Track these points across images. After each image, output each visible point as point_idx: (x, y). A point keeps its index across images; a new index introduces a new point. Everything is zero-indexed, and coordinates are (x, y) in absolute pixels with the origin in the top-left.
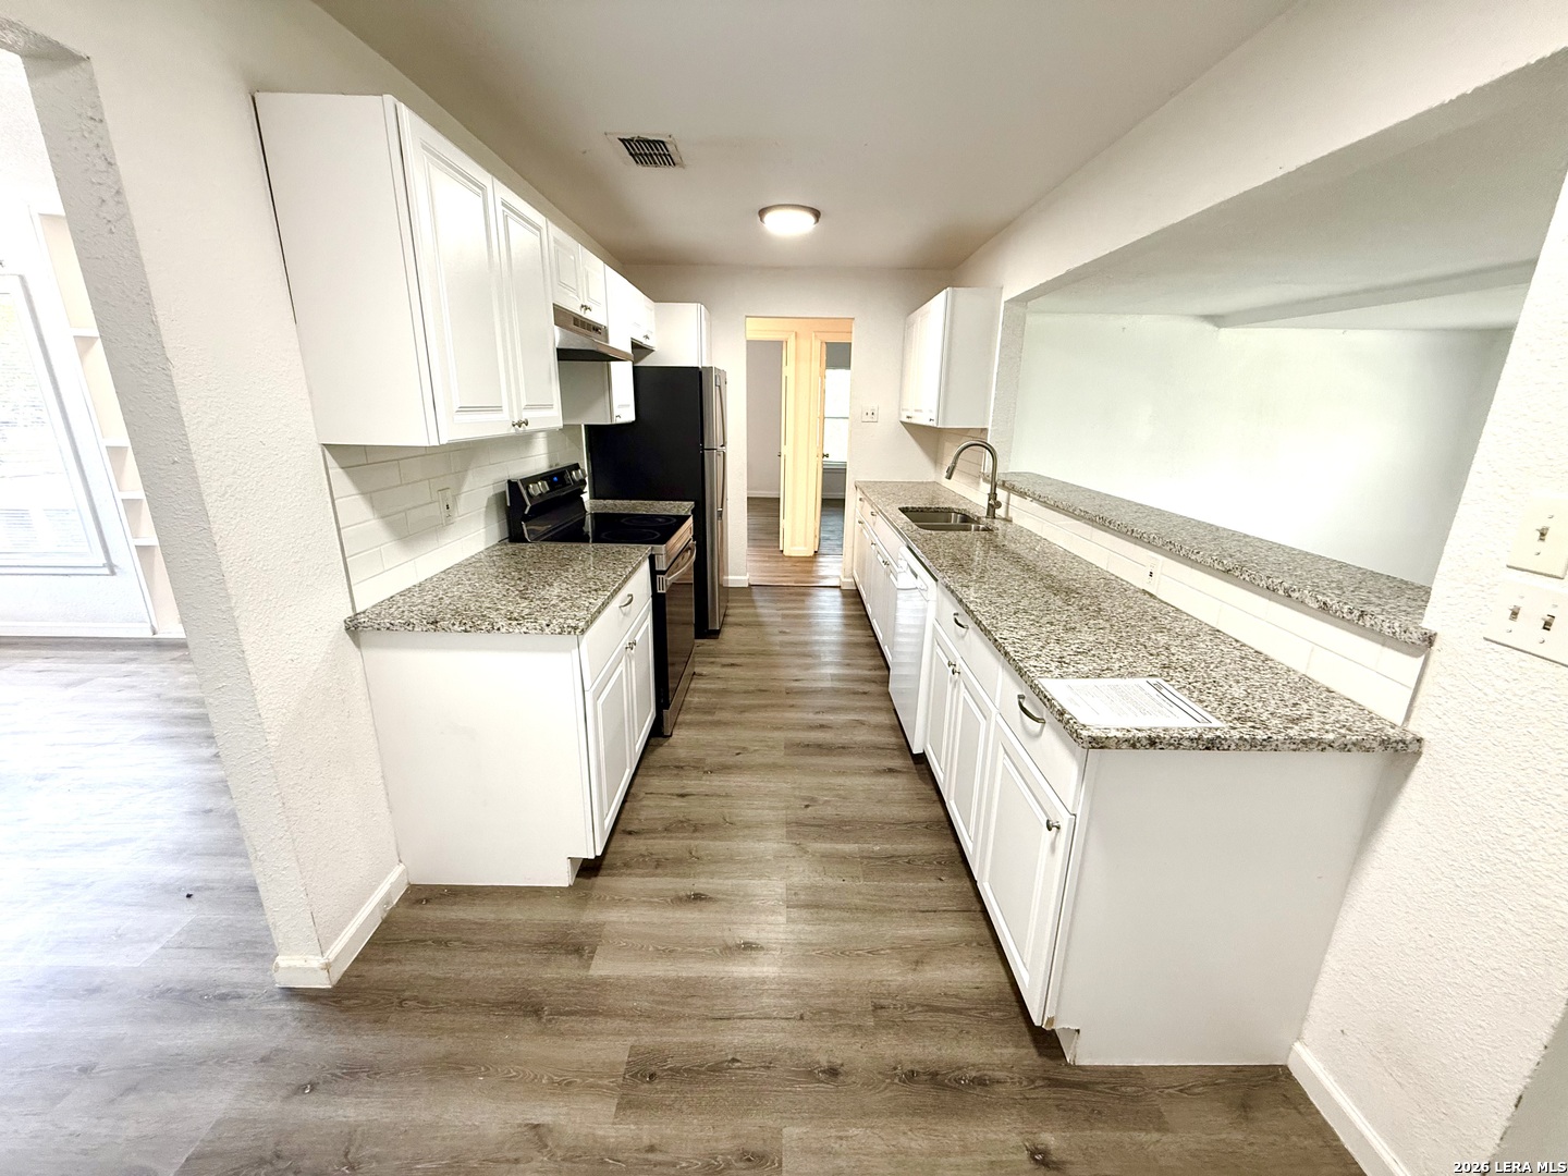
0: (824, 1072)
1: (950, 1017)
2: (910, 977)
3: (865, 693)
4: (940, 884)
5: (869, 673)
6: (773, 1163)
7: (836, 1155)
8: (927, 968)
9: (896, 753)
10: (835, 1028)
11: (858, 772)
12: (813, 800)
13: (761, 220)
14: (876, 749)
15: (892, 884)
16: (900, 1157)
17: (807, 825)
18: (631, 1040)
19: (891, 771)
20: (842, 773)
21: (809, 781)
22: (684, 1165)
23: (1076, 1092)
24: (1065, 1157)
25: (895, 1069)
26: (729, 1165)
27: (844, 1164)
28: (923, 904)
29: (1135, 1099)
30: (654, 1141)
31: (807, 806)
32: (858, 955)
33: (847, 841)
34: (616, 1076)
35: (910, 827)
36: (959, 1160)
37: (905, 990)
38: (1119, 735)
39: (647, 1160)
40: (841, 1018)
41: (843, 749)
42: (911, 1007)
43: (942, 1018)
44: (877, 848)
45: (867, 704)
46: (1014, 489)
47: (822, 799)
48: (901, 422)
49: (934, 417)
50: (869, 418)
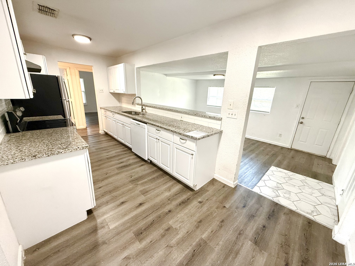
0: (168, 212)
1: (179, 194)
2: (170, 193)
3: (125, 154)
4: (164, 178)
5: (123, 150)
6: (171, 228)
7: (178, 220)
8: (171, 190)
9: (141, 161)
10: (165, 206)
11: (136, 168)
12: (131, 176)
13: (74, 38)
15: (157, 182)
16: (186, 214)
17: (134, 180)
18: (132, 231)
19: (142, 165)
20: (133, 169)
22: (158, 239)
23: (198, 193)
24: (202, 200)
25: (177, 205)
26: (165, 233)
27: (180, 220)
28: (164, 182)
29: (204, 190)
30: (150, 240)
31: (131, 177)
32: (160, 194)
34: (135, 238)
35: (153, 172)
36: (193, 209)
37: (171, 195)
38: (201, 137)
39: (152, 243)
40: (165, 204)
41: (130, 165)
42: (173, 196)
43: (178, 195)
44: (150, 178)
45: (128, 155)
46: (147, 106)
47: (133, 175)
48: (110, 92)
49: (125, 91)
50: (101, 91)
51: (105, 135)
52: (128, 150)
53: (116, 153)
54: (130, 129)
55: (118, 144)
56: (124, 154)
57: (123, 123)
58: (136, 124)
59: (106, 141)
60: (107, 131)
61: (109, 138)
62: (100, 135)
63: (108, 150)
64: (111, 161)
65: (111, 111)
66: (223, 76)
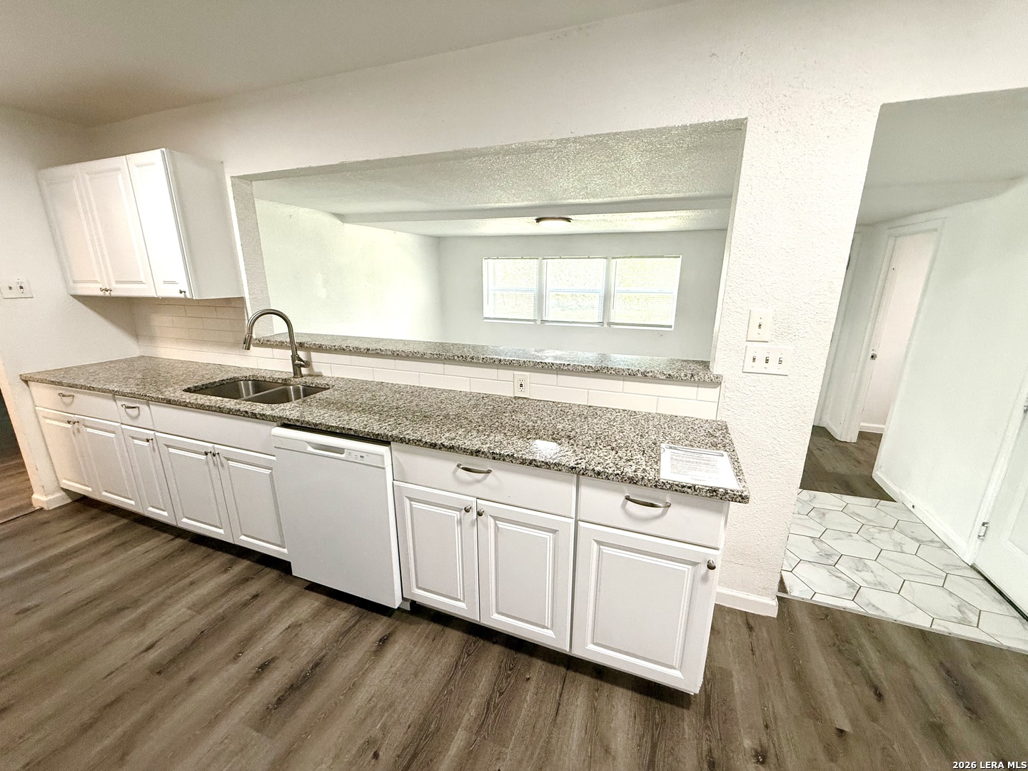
1: (659, 755)
2: (619, 766)
3: (255, 597)
4: (532, 684)
8: (614, 746)
9: (363, 622)
11: (362, 672)
12: (369, 742)
14: (343, 639)
15: (519, 723)
21: (334, 734)
31: (376, 756)
33: (451, 738)
43: (660, 761)
44: (473, 713)
45: (276, 603)
46: (320, 349)
47: (376, 731)
48: (75, 297)
49: (185, 288)
50: (16, 292)
51: (79, 511)
52: (259, 567)
53: (199, 608)
54: (268, 472)
55: (182, 550)
56: (245, 604)
57: (211, 445)
58: (310, 449)
59: (103, 547)
60: (90, 489)
61: (108, 524)
62: (41, 517)
63: (136, 603)
64: (192, 680)
65: (110, 392)
66: (565, 223)
